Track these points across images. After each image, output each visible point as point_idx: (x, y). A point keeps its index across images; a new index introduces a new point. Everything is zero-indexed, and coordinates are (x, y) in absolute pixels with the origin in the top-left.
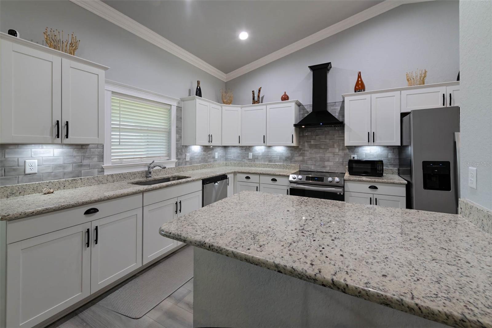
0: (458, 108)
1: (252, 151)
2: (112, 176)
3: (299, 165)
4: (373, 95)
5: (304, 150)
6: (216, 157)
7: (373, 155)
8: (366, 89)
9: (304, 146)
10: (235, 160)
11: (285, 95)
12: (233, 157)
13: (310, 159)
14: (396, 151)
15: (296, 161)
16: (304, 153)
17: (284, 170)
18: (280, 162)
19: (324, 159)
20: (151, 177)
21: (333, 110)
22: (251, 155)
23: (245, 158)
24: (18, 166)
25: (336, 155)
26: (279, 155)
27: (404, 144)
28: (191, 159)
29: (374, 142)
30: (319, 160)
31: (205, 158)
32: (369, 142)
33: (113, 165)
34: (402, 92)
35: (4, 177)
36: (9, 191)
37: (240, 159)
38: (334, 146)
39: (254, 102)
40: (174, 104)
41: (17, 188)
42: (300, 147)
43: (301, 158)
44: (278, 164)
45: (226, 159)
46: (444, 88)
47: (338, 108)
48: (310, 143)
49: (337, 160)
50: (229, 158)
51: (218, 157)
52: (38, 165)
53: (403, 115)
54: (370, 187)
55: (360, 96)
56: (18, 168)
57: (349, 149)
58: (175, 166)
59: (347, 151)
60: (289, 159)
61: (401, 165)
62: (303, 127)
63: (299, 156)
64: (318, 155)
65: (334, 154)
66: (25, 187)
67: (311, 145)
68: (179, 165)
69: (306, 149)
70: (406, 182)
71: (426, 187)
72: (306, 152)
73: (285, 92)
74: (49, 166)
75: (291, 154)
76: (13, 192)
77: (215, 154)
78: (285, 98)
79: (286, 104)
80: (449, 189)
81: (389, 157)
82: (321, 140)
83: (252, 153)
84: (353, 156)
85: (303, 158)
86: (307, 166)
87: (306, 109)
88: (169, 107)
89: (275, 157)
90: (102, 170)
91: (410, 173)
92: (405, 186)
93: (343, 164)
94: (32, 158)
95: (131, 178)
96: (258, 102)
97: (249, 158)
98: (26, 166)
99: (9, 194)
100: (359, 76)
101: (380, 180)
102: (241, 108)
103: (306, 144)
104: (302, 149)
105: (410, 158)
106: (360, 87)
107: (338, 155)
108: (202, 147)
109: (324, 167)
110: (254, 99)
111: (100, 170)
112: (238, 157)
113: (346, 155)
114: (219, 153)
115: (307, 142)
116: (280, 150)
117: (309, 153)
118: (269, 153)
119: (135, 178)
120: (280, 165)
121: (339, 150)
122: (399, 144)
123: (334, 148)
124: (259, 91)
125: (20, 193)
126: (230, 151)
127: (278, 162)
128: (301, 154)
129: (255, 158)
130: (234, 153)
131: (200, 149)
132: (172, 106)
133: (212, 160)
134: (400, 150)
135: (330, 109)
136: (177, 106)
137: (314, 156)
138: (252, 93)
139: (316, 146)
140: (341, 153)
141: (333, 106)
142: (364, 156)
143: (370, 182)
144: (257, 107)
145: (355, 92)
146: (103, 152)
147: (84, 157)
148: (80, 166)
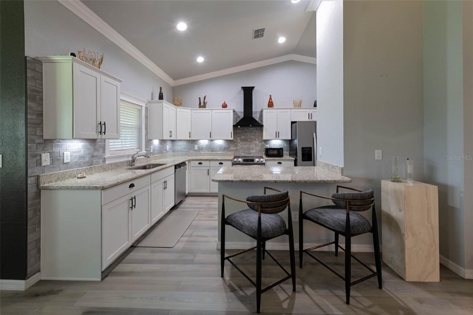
0: (315, 122)
1: (197, 144)
2: (111, 164)
3: (234, 153)
4: (278, 110)
5: (237, 143)
6: (168, 149)
7: (277, 145)
8: (274, 106)
9: (236, 139)
10: (182, 151)
11: (225, 103)
12: (180, 149)
13: (241, 148)
14: (288, 142)
15: (231, 150)
16: (237, 145)
17: (223, 157)
18: (220, 151)
19: (250, 148)
20: (134, 165)
21: (256, 116)
22: (196, 147)
23: (191, 150)
24: (60, 157)
25: (257, 145)
26: (219, 146)
27: (293, 139)
28: (154, 150)
29: (279, 137)
30: (247, 149)
31: (161, 149)
32: (276, 137)
33: (110, 156)
34: (292, 110)
35: (52, 166)
36: (57, 177)
37: (187, 150)
38: (256, 139)
39: (200, 106)
40: (144, 105)
41: (61, 175)
42: (234, 140)
43: (235, 148)
44: (218, 153)
45: (174, 151)
46: (309, 110)
47: (258, 115)
48: (241, 138)
49: (258, 149)
50: (176, 149)
51: (169, 149)
52: (70, 156)
53: (292, 123)
54: (278, 163)
55: (270, 110)
56: (59, 158)
57: (264, 141)
59: (263, 143)
60: (226, 149)
61: (290, 150)
62: (239, 127)
63: (234, 147)
64: (246, 146)
65: (256, 145)
66: (65, 173)
67: (242, 139)
69: (238, 142)
70: (294, 159)
71: (303, 160)
72: (238, 144)
73: (225, 102)
74: (76, 157)
75: (228, 145)
76: (59, 178)
77: (167, 147)
78: (225, 106)
79: (225, 110)
80: (311, 160)
81: (285, 146)
82: (248, 136)
83: (197, 146)
84: (266, 146)
85: (236, 148)
86: (239, 153)
87: (238, 114)
88: (140, 108)
89: (216, 148)
90: (104, 160)
91: (296, 154)
92: (294, 161)
93: (261, 151)
94: (67, 150)
96: (204, 106)
97: (195, 149)
98: (64, 156)
99: (57, 179)
100: (271, 99)
101: (281, 159)
102: (191, 110)
103: (238, 138)
104: (235, 142)
105: (296, 147)
106: (271, 105)
107: (258, 145)
109: (250, 153)
110: (200, 104)
111: (103, 160)
112: (185, 149)
113: (263, 146)
114: (169, 146)
115: (239, 137)
116: (219, 142)
117: (240, 145)
118: (212, 145)
120: (220, 153)
121: (259, 142)
122: (290, 139)
123: (256, 141)
124: (205, 98)
125: (62, 178)
126: (177, 144)
127: (218, 151)
128: (235, 145)
129: (200, 149)
130: (181, 146)
131: (159, 142)
132: (143, 107)
133: (165, 151)
134: (290, 142)
135: (254, 116)
136: (145, 107)
137: (244, 146)
138: (198, 99)
139: (245, 140)
140: (260, 144)
141: (255, 114)
142: (273, 146)
143: (278, 160)
144: (202, 111)
145: (268, 107)
146: (105, 145)
147: (95, 149)
148: (93, 156)
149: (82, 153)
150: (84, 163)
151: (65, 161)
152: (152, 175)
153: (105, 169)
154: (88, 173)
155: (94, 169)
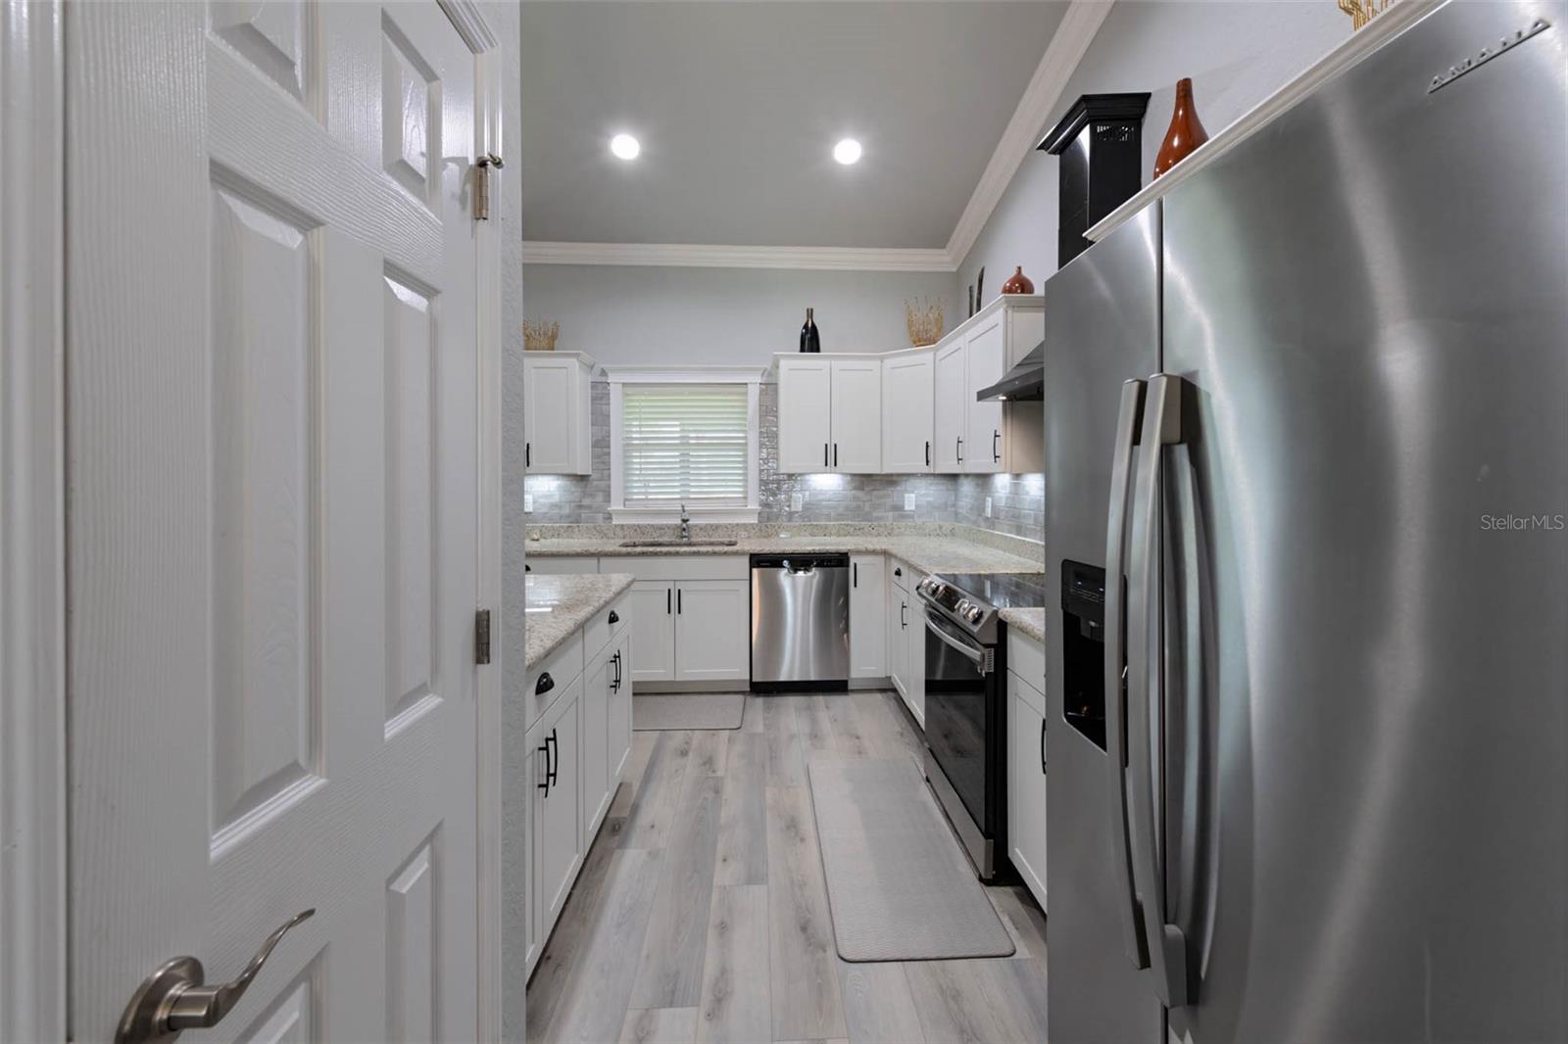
1: (991, 491)
2: (622, 527)
6: (910, 507)
11: (1016, 279)
22: (989, 506)
28: (807, 506)
31: (858, 507)
33: (623, 509)
40: (755, 380)
51: (918, 506)
58: (756, 522)
68: (769, 519)
77: (903, 497)
83: (990, 500)
88: (742, 391)
90: (609, 517)
95: (655, 535)
97: (986, 515)
102: (935, 352)
108: (849, 478)
111: (606, 515)
114: (921, 495)
119: (661, 536)
129: (995, 516)
131: (841, 482)
132: (750, 386)
133: (891, 514)
136: (760, 383)
146: (609, 487)
147: (584, 492)
148: (580, 507)
149: (556, 499)
150: (561, 517)
151: (526, 510)
152: (601, 561)
153: (605, 534)
154: (564, 535)
155: (576, 530)
